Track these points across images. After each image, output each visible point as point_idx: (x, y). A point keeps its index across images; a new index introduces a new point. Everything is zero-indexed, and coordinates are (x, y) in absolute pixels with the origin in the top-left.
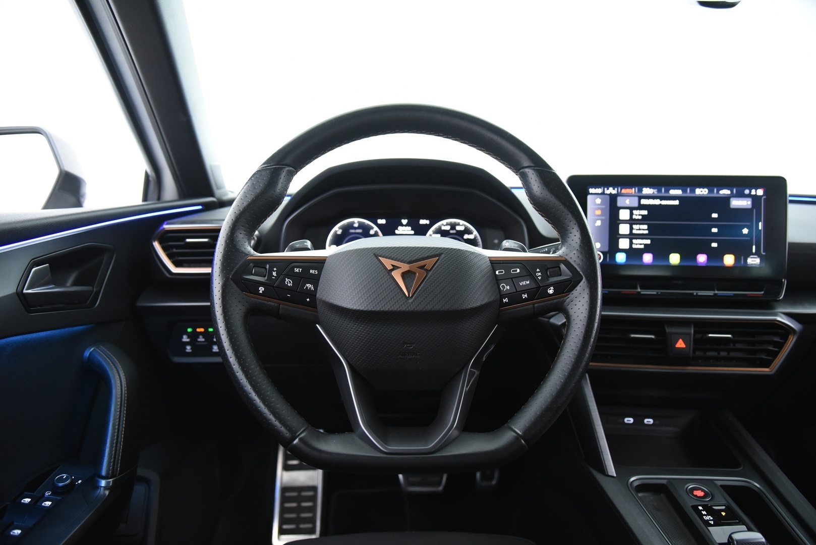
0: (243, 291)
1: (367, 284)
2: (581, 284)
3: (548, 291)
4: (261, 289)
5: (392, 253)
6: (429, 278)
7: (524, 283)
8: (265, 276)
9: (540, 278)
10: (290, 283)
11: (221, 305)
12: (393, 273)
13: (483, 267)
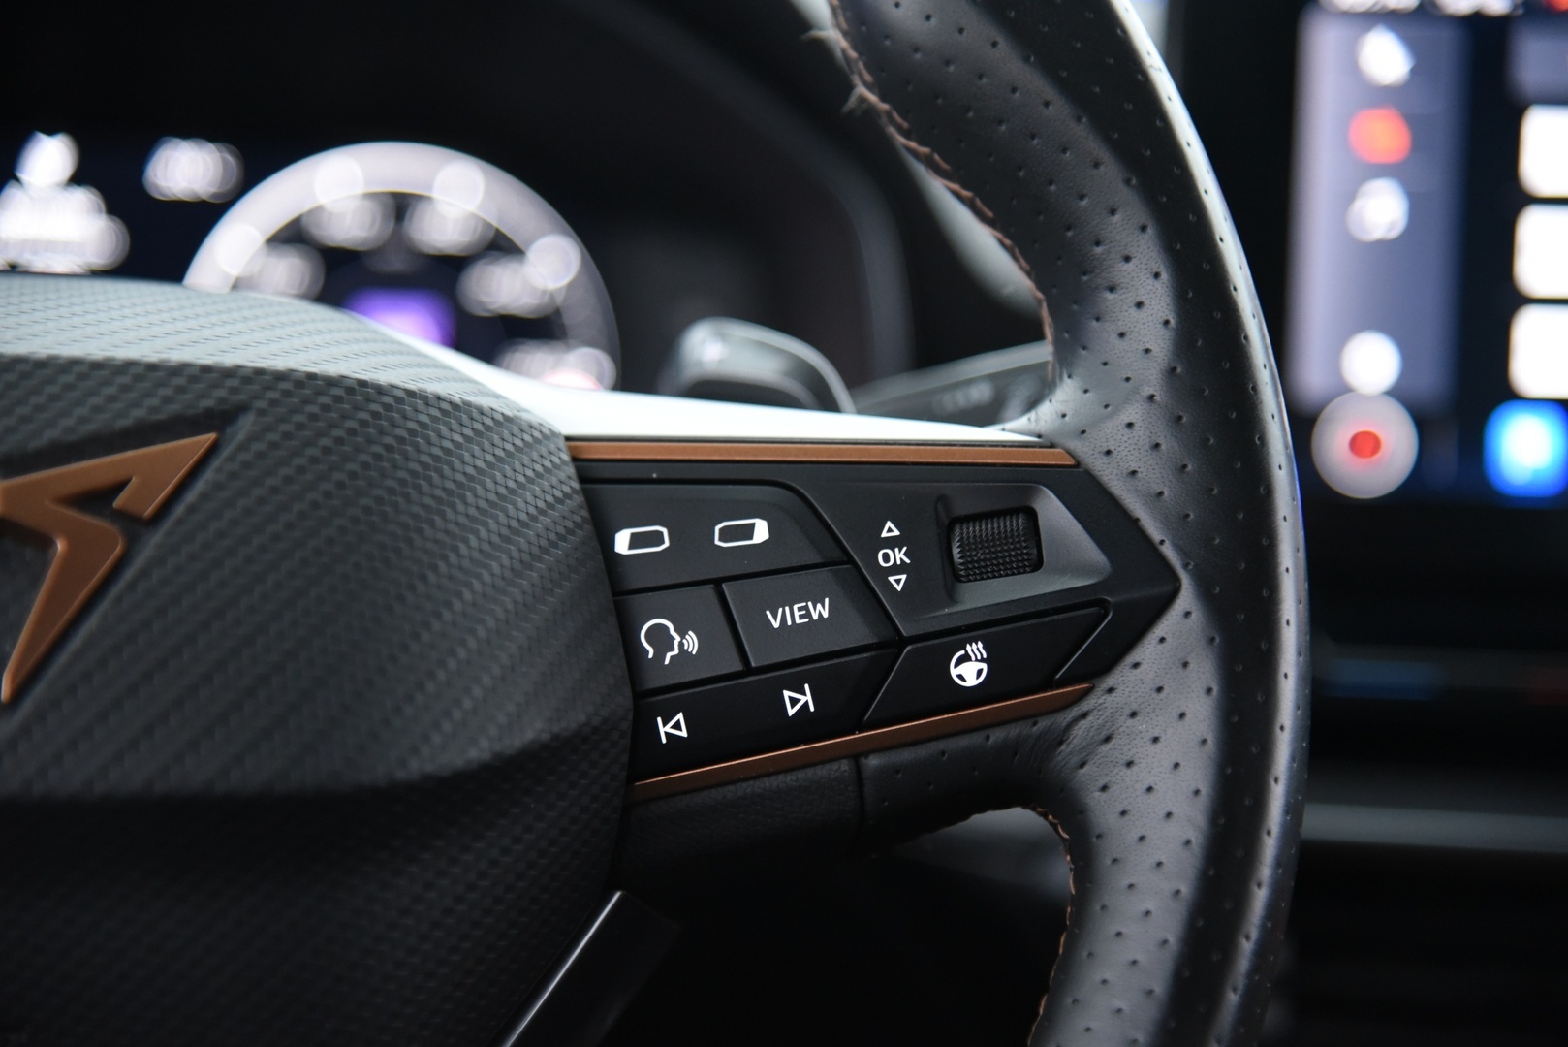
2: (1169, 624)
3: (954, 672)
6: (144, 573)
7: (794, 614)
9: (898, 581)
13: (528, 502)
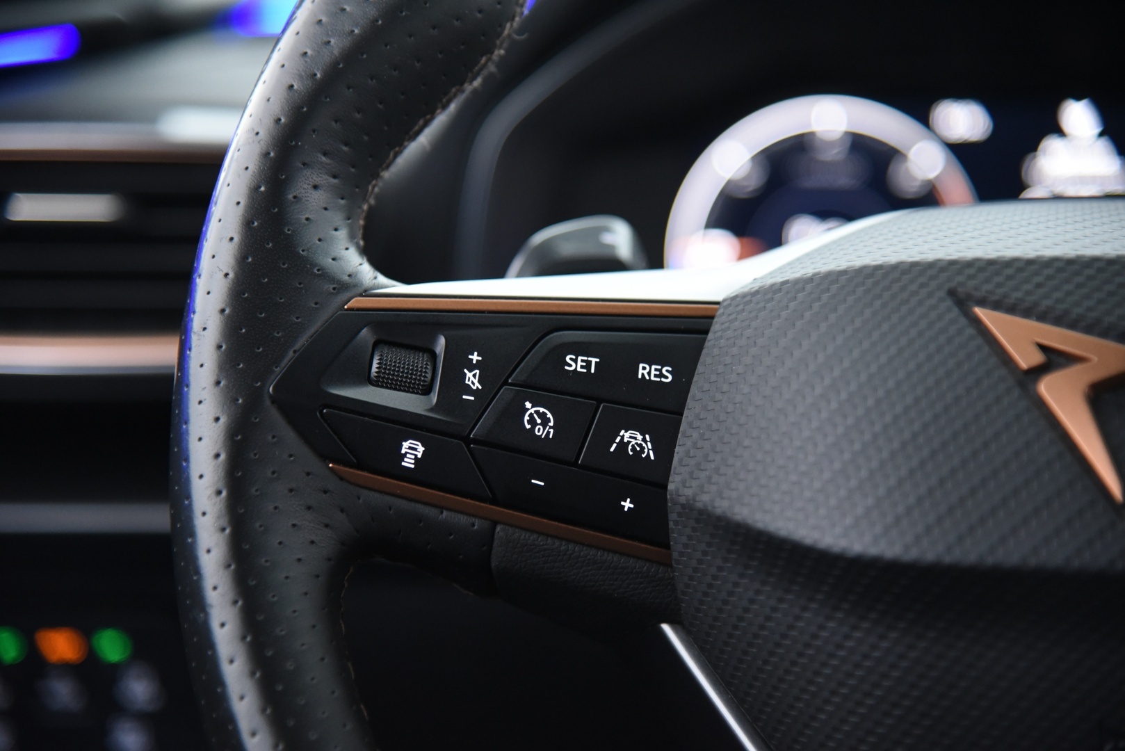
0: (325, 458)
1: (915, 436)
4: (412, 451)
5: (1039, 286)
8: (427, 391)
10: (545, 422)
11: (224, 522)
12: (1046, 388)
